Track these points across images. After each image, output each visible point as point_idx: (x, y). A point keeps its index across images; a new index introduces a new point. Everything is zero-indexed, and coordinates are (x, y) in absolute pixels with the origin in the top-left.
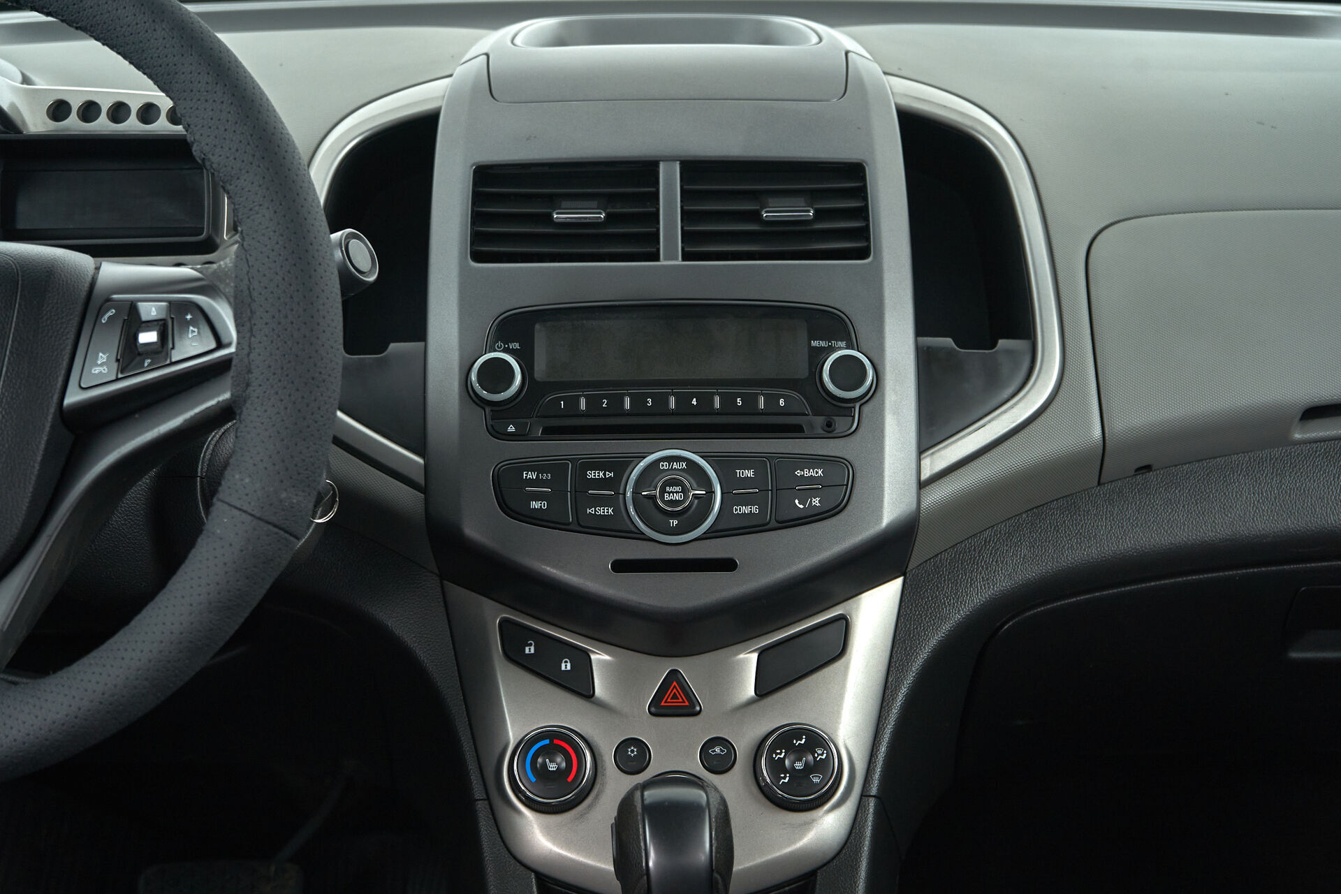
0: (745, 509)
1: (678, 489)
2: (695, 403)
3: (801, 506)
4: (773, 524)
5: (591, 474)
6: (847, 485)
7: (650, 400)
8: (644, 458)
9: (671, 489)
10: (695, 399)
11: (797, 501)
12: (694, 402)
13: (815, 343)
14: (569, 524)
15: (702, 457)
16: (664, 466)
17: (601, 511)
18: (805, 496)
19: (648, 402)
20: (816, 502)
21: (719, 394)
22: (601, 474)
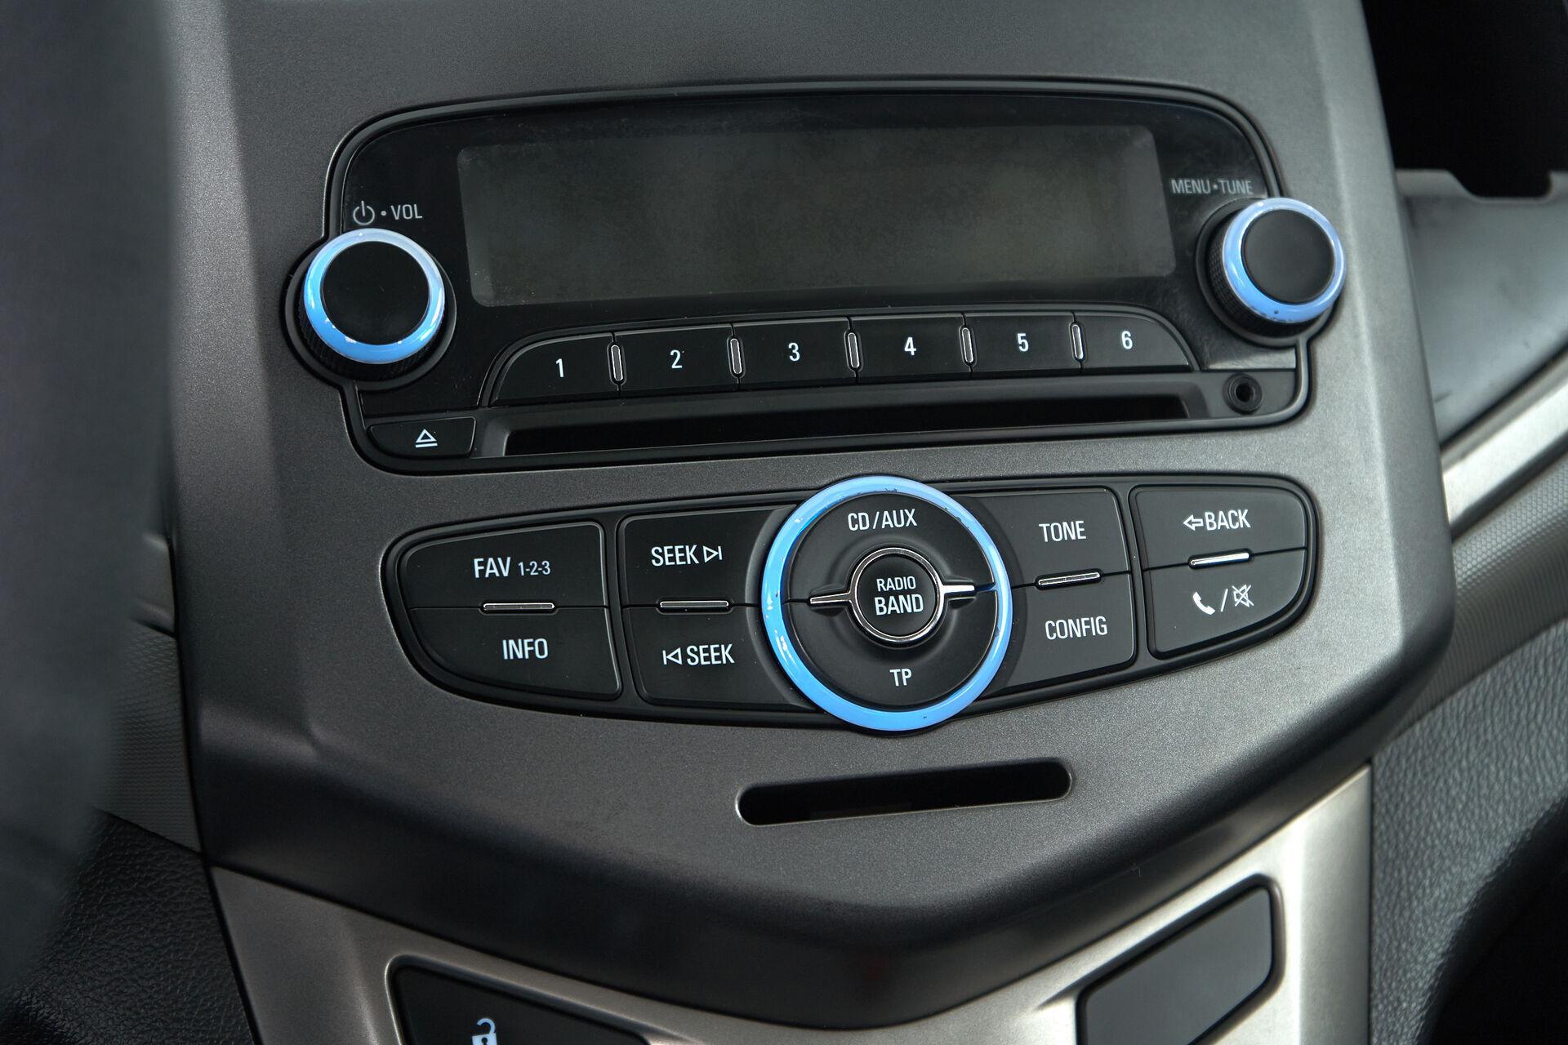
0: (1075, 628)
1: (906, 582)
2: (913, 350)
3: (1209, 611)
4: (1146, 662)
5: (663, 556)
6: (1306, 548)
7: (794, 346)
8: (799, 503)
9: (891, 585)
10: (910, 340)
11: (1197, 598)
12: (910, 347)
13: (1179, 186)
14: (616, 697)
15: (948, 493)
16: (858, 521)
17: (700, 655)
18: (1215, 580)
19: (790, 352)
20: (1242, 595)
21: (970, 324)
22: (690, 554)
